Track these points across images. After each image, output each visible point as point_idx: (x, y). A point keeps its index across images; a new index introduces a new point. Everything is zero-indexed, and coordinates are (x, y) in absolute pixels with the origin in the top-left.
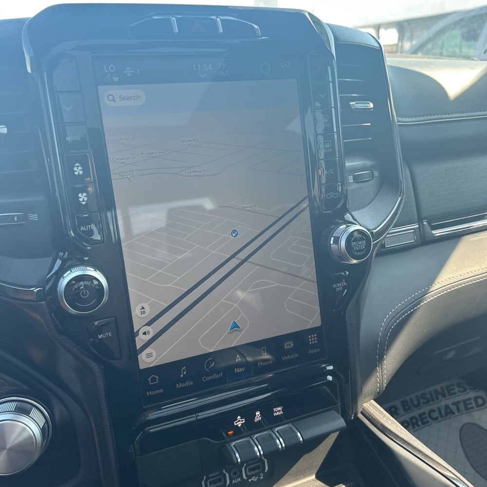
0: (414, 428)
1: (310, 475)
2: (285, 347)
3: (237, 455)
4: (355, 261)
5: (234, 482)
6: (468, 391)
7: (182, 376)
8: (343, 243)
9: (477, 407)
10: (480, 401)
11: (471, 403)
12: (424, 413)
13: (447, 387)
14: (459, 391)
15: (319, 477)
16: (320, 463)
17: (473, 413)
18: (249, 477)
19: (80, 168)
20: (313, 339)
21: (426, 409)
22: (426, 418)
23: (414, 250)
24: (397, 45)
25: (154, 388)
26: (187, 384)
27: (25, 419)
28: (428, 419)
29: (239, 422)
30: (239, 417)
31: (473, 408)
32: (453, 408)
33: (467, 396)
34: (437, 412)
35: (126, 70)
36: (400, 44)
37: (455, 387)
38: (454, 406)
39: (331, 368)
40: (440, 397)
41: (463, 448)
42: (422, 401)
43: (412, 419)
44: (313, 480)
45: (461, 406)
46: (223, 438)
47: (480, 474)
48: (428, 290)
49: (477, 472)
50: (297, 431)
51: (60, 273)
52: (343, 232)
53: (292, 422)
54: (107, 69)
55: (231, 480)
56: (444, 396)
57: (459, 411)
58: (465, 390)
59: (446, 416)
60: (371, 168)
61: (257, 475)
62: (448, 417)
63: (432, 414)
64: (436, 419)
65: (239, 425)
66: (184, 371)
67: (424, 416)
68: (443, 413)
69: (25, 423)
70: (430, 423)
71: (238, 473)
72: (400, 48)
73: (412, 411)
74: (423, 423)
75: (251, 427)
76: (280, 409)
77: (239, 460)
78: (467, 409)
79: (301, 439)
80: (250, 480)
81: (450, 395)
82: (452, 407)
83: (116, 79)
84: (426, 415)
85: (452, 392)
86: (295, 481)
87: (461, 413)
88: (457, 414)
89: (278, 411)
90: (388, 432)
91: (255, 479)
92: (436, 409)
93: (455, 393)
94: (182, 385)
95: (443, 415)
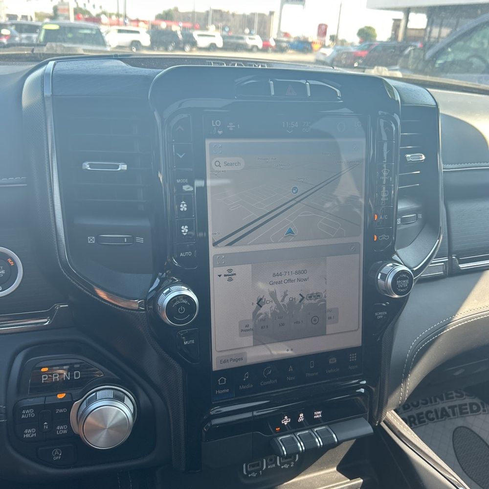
1: (333, 467)
2: (330, 362)
3: (284, 448)
4: (396, 296)
5: (269, 467)
6: (464, 397)
7: (244, 380)
8: (390, 280)
9: (471, 413)
10: (475, 408)
11: (466, 409)
12: (422, 413)
14: (457, 397)
15: (339, 470)
16: (342, 458)
17: (467, 418)
18: (282, 464)
19: (185, 205)
20: (353, 357)
21: (424, 409)
22: (423, 418)
23: (442, 281)
24: (425, 30)
25: (223, 387)
26: (248, 386)
27: (120, 405)
28: (425, 419)
29: (286, 421)
30: (286, 417)
31: (467, 413)
32: (450, 411)
33: (463, 402)
34: (434, 413)
35: (229, 125)
36: (429, 29)
37: (453, 392)
38: (450, 410)
39: (364, 382)
40: (438, 400)
41: (454, 448)
42: (421, 402)
43: (410, 417)
44: (334, 472)
45: (457, 410)
46: (271, 433)
47: (467, 475)
48: (451, 319)
49: (465, 472)
50: (333, 433)
51: (159, 290)
52: (390, 270)
53: (328, 425)
54: (214, 124)
55: (267, 466)
56: (442, 399)
57: (454, 414)
58: (462, 396)
59: (442, 418)
60: (416, 211)
61: (289, 463)
62: (444, 419)
63: (429, 414)
64: (433, 419)
65: (286, 424)
66: (247, 375)
67: (421, 416)
68: (439, 414)
69: (121, 408)
70: (426, 423)
71: (274, 460)
72: (428, 34)
73: (411, 410)
74: (420, 422)
75: (295, 426)
76: (319, 413)
77: (285, 453)
78: (462, 413)
79: (336, 440)
80: (282, 467)
81: (448, 398)
82: (448, 410)
83: (220, 132)
84: (424, 415)
85: (450, 396)
86: (319, 471)
87: (456, 417)
88: (452, 417)
89: (318, 414)
90: (404, 438)
91: (286, 466)
92: (433, 411)
93: (453, 398)
94: (244, 387)
95: (439, 416)
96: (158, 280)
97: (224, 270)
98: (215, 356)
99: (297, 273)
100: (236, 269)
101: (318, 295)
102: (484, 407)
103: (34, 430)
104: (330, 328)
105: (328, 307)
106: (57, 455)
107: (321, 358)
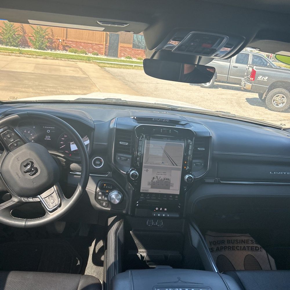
0: (228, 249)
2: (170, 197)
6: (254, 244)
7: (148, 196)
8: (186, 178)
10: (257, 248)
11: (254, 248)
13: (247, 240)
14: (251, 243)
17: (253, 252)
18: (158, 225)
21: (236, 245)
25: (142, 196)
31: (254, 250)
33: (253, 246)
34: (240, 247)
37: (250, 241)
40: (243, 243)
42: (235, 242)
43: (229, 246)
45: (250, 248)
51: (131, 171)
55: (153, 224)
57: (248, 250)
59: (243, 250)
60: (201, 163)
63: (238, 247)
64: (239, 249)
68: (242, 248)
70: (235, 250)
71: (156, 223)
73: (230, 244)
74: (233, 249)
76: (166, 209)
78: (251, 250)
81: (247, 243)
82: (246, 247)
84: (235, 247)
93: (249, 243)
94: (147, 198)
95: (242, 249)
96: (131, 169)
97: (146, 169)
98: (141, 188)
99: (163, 173)
100: (148, 169)
101: (169, 179)
102: (261, 249)
103: (101, 197)
104: (171, 188)
105: (171, 183)
106: (104, 204)
107: (168, 195)
